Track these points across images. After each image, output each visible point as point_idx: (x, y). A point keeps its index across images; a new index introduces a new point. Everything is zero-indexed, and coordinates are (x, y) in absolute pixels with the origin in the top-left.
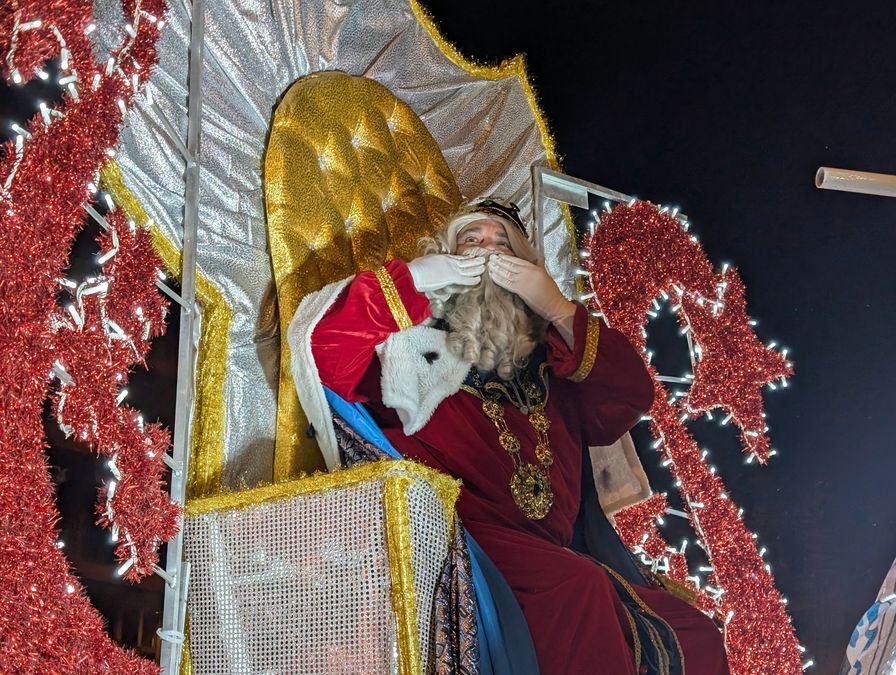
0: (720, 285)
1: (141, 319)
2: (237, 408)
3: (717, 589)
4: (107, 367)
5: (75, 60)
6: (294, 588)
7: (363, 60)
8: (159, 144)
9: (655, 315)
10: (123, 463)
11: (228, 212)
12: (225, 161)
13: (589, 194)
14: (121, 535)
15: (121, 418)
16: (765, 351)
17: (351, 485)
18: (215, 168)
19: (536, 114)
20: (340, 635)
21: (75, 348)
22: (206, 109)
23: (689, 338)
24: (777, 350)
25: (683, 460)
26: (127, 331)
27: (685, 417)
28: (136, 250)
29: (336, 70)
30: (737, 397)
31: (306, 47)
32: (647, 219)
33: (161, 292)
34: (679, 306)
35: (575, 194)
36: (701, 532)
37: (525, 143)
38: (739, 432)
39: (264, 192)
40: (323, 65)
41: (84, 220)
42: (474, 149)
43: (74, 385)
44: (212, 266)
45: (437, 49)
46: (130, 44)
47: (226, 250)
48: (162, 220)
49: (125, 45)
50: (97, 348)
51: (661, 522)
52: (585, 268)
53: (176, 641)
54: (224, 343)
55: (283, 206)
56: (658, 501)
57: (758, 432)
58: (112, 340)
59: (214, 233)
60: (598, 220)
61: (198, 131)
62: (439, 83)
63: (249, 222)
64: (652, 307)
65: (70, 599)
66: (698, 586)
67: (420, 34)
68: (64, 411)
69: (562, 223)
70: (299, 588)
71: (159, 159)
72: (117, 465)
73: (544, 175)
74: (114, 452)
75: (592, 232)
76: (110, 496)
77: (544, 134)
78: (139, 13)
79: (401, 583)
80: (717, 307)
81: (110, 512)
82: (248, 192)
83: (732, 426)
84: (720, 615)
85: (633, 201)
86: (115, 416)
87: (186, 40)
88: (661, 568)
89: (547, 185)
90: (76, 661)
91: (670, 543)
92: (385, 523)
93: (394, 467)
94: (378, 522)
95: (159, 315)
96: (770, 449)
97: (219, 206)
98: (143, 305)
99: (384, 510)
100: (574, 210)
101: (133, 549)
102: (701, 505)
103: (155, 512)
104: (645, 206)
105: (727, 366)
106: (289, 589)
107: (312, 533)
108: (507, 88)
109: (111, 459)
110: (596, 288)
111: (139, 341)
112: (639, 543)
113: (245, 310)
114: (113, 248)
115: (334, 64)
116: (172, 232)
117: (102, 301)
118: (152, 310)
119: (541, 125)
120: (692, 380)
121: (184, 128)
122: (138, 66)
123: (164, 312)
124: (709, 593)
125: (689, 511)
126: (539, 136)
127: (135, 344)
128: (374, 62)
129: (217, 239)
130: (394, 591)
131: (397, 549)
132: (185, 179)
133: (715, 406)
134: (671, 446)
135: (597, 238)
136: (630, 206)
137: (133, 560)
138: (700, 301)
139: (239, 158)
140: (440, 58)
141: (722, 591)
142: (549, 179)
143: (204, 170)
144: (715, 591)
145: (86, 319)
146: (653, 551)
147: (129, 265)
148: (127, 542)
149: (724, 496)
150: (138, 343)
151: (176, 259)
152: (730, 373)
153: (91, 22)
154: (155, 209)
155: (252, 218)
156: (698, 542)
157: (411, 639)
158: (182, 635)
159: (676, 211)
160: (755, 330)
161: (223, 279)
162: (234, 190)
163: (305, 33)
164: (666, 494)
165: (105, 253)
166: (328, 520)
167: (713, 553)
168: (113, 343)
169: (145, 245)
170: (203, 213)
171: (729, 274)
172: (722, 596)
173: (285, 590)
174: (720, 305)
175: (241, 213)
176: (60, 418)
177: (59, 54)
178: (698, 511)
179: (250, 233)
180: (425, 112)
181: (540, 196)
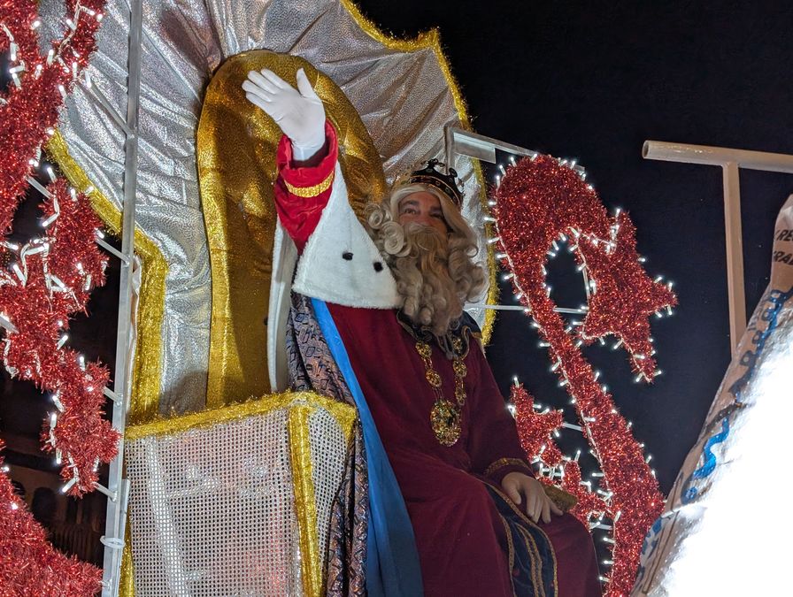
0: (613, 227)
1: (82, 273)
2: (172, 345)
3: (607, 492)
4: (48, 316)
5: (22, 52)
6: (216, 501)
7: (289, 39)
8: (101, 120)
9: (554, 255)
10: (66, 398)
11: (164, 176)
12: (160, 132)
13: (496, 149)
14: (64, 459)
15: (62, 359)
16: (652, 284)
17: (262, 413)
18: (153, 140)
19: (449, 81)
20: (253, 541)
21: (18, 301)
22: (144, 87)
23: (585, 274)
24: (664, 282)
25: (578, 381)
26: (68, 284)
27: (580, 343)
28: (76, 214)
29: (264, 49)
30: (627, 324)
31: (236, 29)
32: (549, 171)
33: (101, 249)
34: (576, 246)
35: (484, 151)
36: (593, 442)
37: (438, 107)
38: (629, 355)
39: (197, 158)
40: (252, 45)
41: (26, 190)
42: (391, 114)
43: (17, 332)
44: (151, 224)
45: (357, 27)
46: (70, 36)
47: (162, 209)
48: (105, 185)
49: (66, 37)
50: (40, 300)
51: (557, 435)
52: (492, 215)
53: (116, 547)
54: (161, 290)
55: (212, 169)
56: (555, 417)
57: (646, 355)
58: (54, 292)
59: (152, 195)
60: (504, 173)
61: (137, 106)
62: (360, 56)
63: (184, 185)
64: (552, 248)
65: (16, 514)
66: (590, 490)
67: (342, 14)
68: (9, 354)
69: (473, 175)
70: (220, 501)
71: (101, 132)
72: (60, 399)
73: (456, 135)
74: (58, 387)
75: (499, 184)
76: (53, 426)
77: (457, 97)
78: (79, 8)
79: (303, 497)
80: (610, 246)
81: (53, 440)
82: (182, 158)
83: (623, 349)
84: (609, 514)
85: (535, 155)
86: (56, 357)
87: (126, 28)
88: (557, 474)
89: (457, 143)
90: (19, 567)
91: (564, 453)
92: (290, 445)
93: (298, 398)
94: (284, 445)
95: (99, 269)
96: (656, 369)
97: (156, 172)
98: (83, 262)
99: (289, 435)
100: (483, 164)
101: (76, 470)
102: (593, 420)
103: (94, 438)
104: (546, 159)
105: (618, 298)
106: (212, 502)
107: (230, 454)
108: (422, 59)
109: (55, 394)
110: (501, 232)
111: (80, 292)
112: (537, 454)
113: (180, 261)
114: (55, 213)
115: (262, 43)
116: (112, 195)
117: (44, 259)
118: (91, 265)
119: (454, 91)
120: (587, 311)
121: (124, 104)
122: (77, 55)
123: (104, 265)
124: (600, 496)
125: (583, 424)
126: (451, 100)
127: (76, 294)
128: (299, 40)
129: (154, 200)
130: (297, 504)
131: (299, 468)
132: (125, 150)
133: (607, 333)
134: (567, 369)
135: (502, 189)
136: (532, 159)
137: (76, 479)
138: (595, 242)
139: (173, 129)
140: (360, 34)
141: (611, 494)
142: (460, 138)
143: (142, 140)
144: (605, 494)
145: (29, 275)
146: (550, 460)
147: (70, 227)
148: (70, 464)
149: (614, 411)
150: (79, 294)
151: (117, 218)
152: (621, 304)
153: (36, 19)
154: (98, 176)
155: (186, 181)
156: (592, 451)
157: (311, 544)
158: (122, 542)
159: (574, 163)
160: (644, 266)
161: (160, 235)
162: (169, 157)
163: (235, 18)
164: (562, 410)
165: (47, 217)
166: (243, 443)
167: (603, 461)
168: (55, 294)
169: (85, 209)
170: (142, 178)
171: (621, 217)
172: (611, 497)
173: (207, 503)
174: (613, 245)
175: (176, 177)
176: (6, 361)
177: (8, 47)
178: (591, 425)
179: (184, 194)
180: (346, 83)
181: (452, 153)
